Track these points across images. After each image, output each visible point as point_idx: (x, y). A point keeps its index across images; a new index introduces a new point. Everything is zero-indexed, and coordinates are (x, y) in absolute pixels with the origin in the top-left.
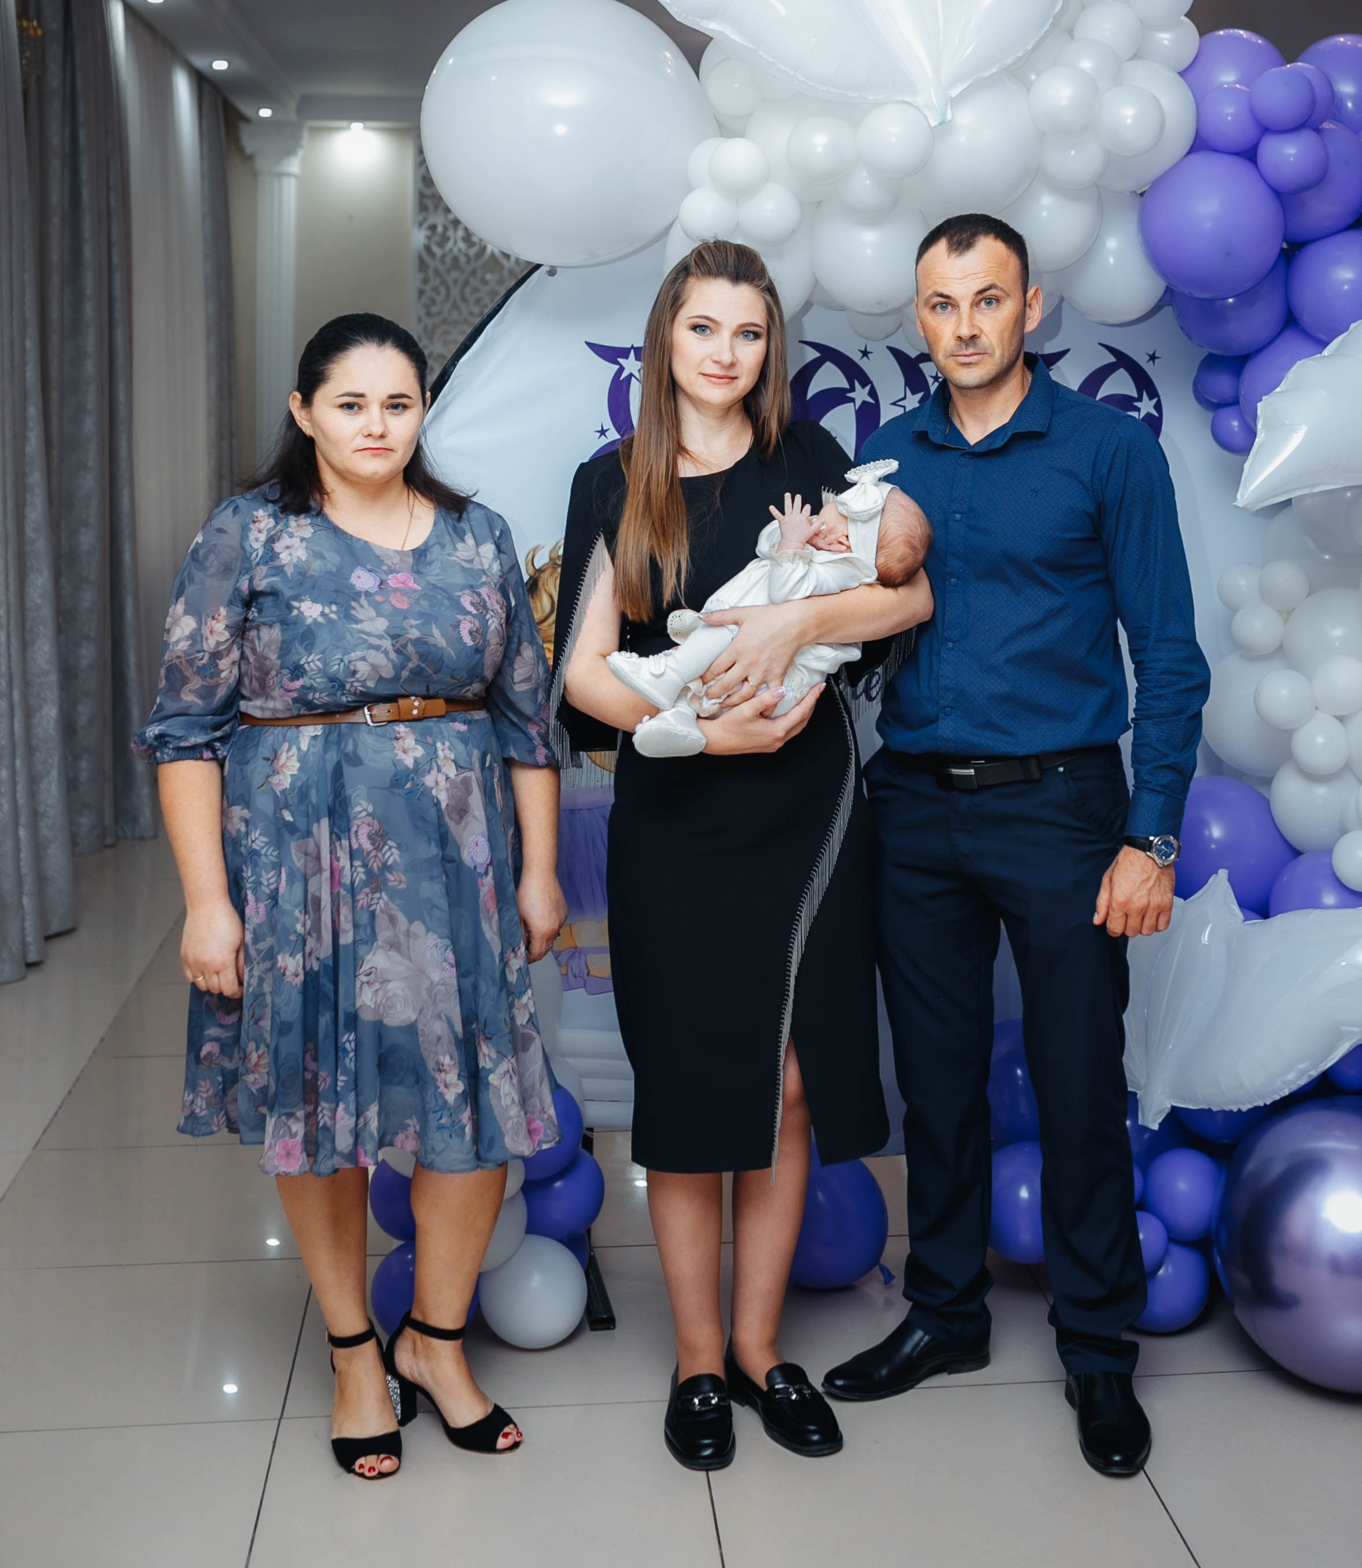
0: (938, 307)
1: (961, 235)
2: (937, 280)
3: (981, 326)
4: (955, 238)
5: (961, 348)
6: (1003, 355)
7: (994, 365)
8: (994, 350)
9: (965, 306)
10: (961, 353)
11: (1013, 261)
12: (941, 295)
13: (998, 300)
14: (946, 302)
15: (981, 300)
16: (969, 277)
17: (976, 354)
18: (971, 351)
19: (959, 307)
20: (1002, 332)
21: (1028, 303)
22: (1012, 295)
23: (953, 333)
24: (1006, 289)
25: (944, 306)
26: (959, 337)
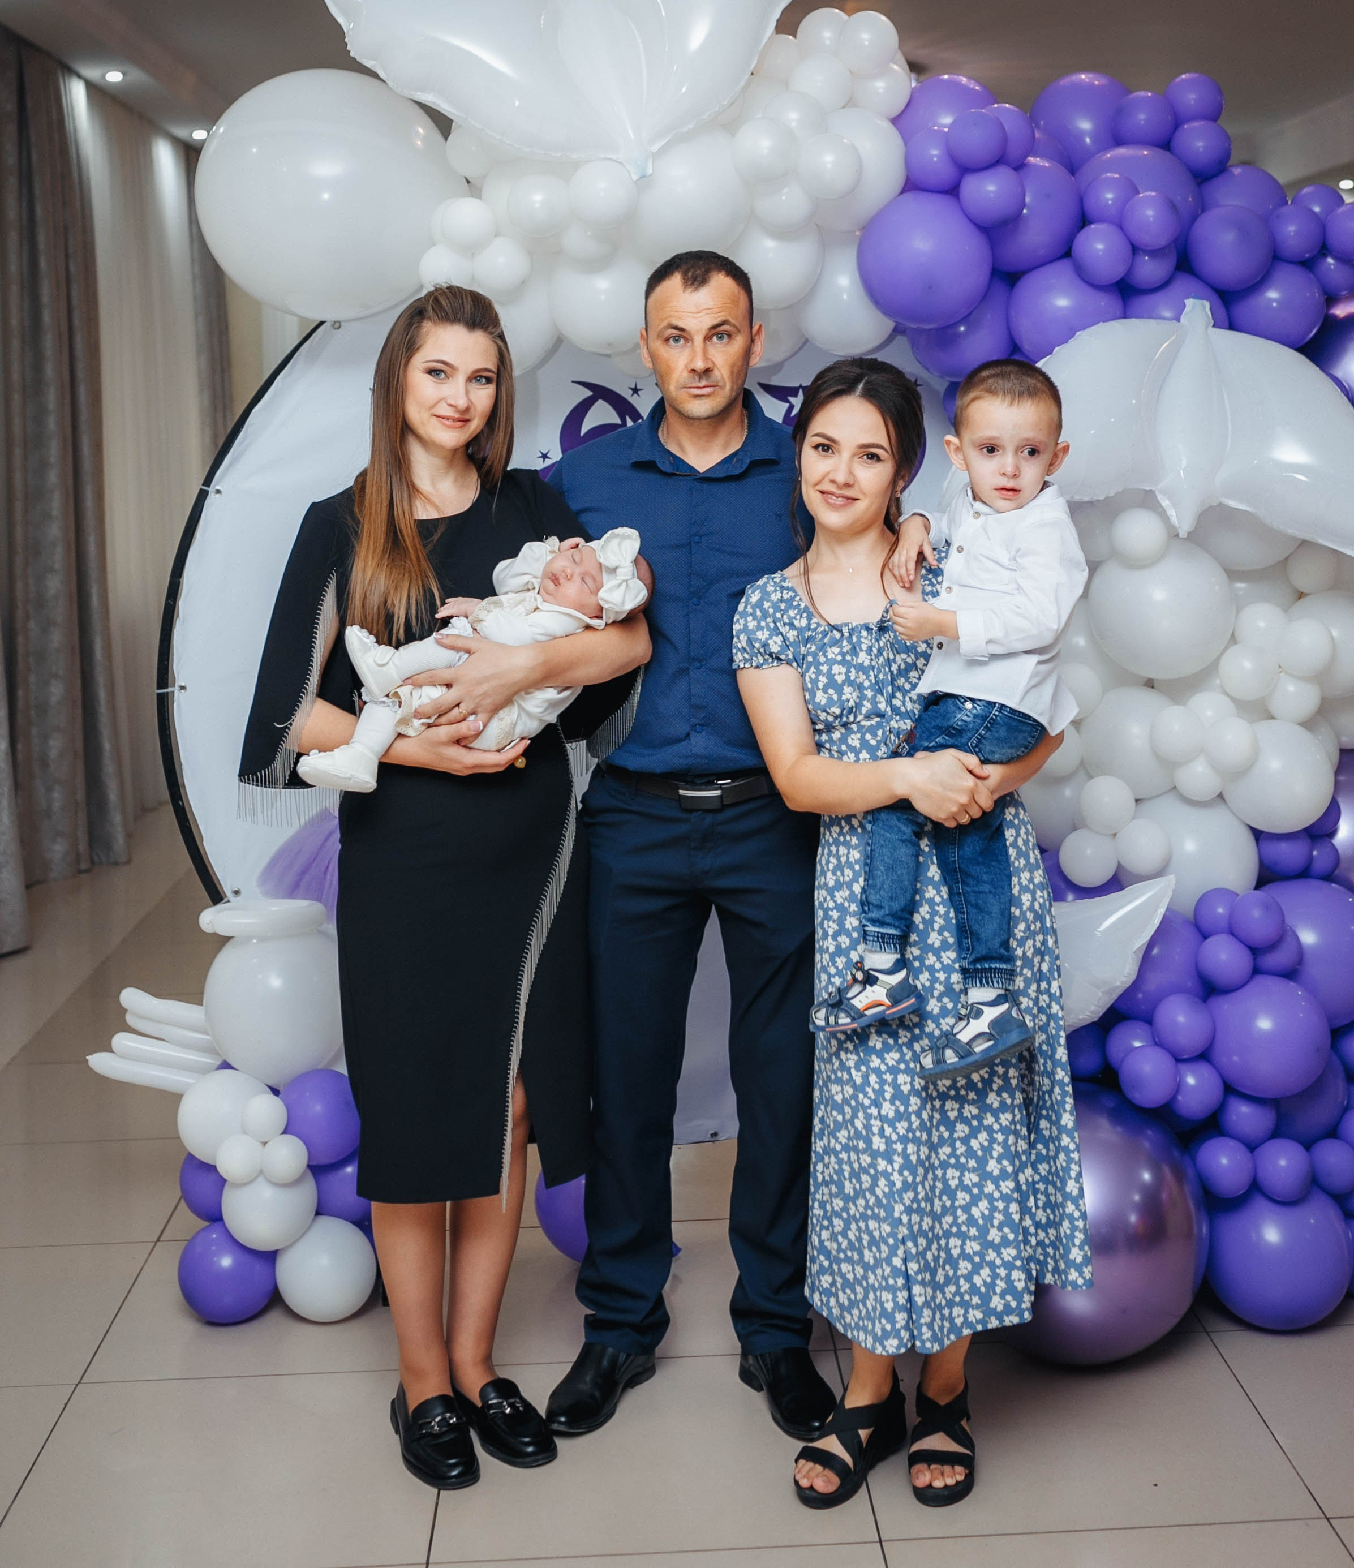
0: (671, 340)
1: (695, 271)
2: (672, 313)
3: (713, 359)
4: (690, 273)
5: (695, 380)
6: (731, 389)
7: (724, 397)
8: (725, 383)
9: (699, 339)
10: (694, 385)
11: (740, 294)
12: (676, 328)
13: (730, 336)
14: (680, 335)
16: (704, 313)
17: (708, 386)
18: (703, 383)
19: (693, 342)
20: (732, 366)
21: (754, 338)
22: (740, 330)
23: (686, 366)
24: (737, 324)
25: (677, 338)
26: (693, 370)
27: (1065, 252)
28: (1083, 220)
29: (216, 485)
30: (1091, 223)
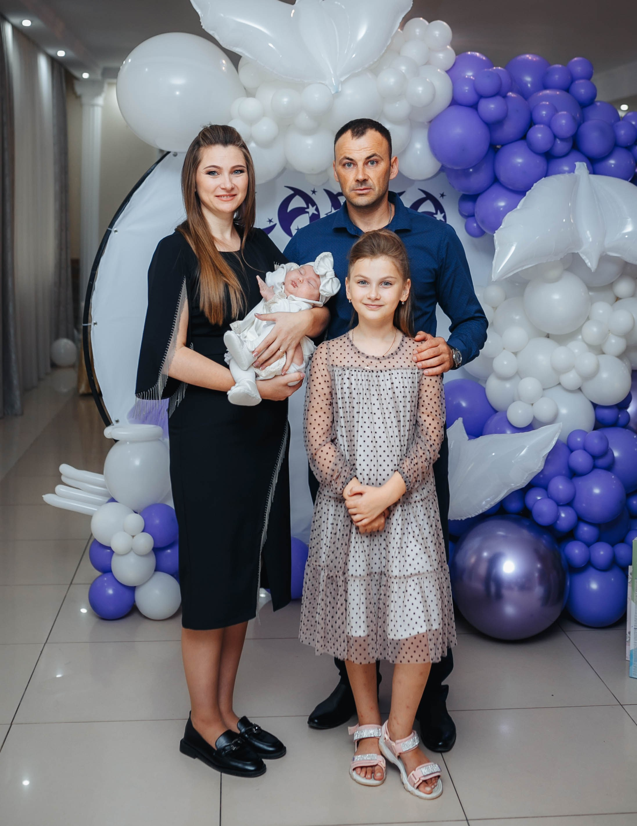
0: (346, 165)
1: (359, 128)
2: (347, 151)
3: (369, 175)
4: (356, 130)
5: (358, 185)
6: (379, 190)
7: (375, 195)
8: (375, 187)
9: (360, 164)
10: (358, 188)
11: (385, 142)
12: (348, 159)
13: (377, 162)
14: (351, 162)
15: (369, 162)
16: (363, 150)
17: (366, 189)
18: (363, 187)
19: (357, 165)
20: (379, 178)
21: (392, 164)
22: (384, 160)
23: (354, 179)
24: (381, 156)
25: (349, 165)
26: (357, 181)
27: (523, 137)
28: (531, 123)
29: (115, 228)
30: (535, 124)
